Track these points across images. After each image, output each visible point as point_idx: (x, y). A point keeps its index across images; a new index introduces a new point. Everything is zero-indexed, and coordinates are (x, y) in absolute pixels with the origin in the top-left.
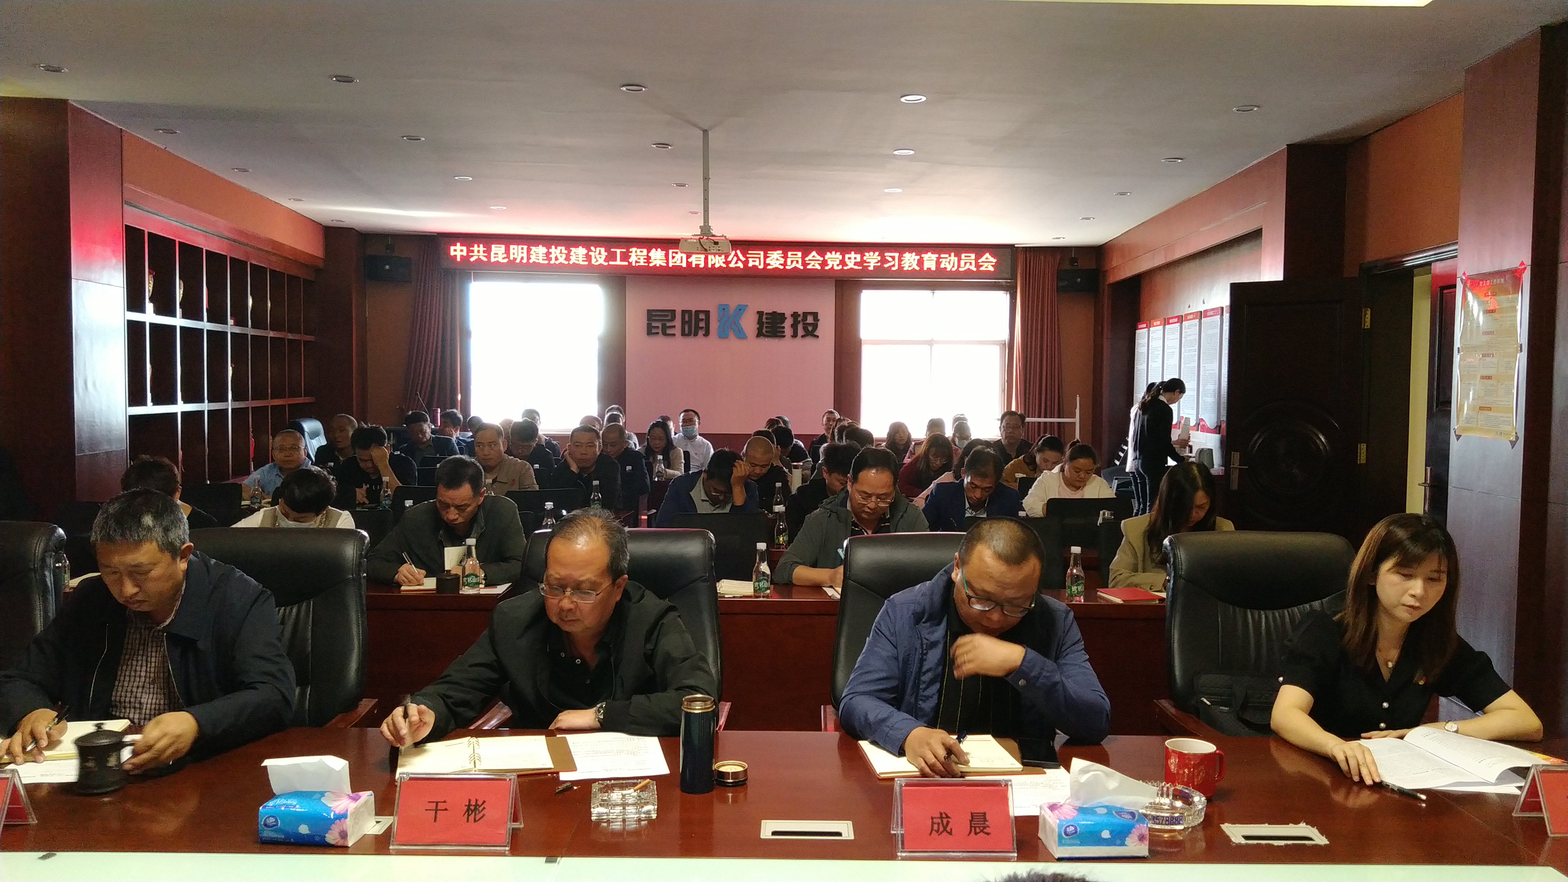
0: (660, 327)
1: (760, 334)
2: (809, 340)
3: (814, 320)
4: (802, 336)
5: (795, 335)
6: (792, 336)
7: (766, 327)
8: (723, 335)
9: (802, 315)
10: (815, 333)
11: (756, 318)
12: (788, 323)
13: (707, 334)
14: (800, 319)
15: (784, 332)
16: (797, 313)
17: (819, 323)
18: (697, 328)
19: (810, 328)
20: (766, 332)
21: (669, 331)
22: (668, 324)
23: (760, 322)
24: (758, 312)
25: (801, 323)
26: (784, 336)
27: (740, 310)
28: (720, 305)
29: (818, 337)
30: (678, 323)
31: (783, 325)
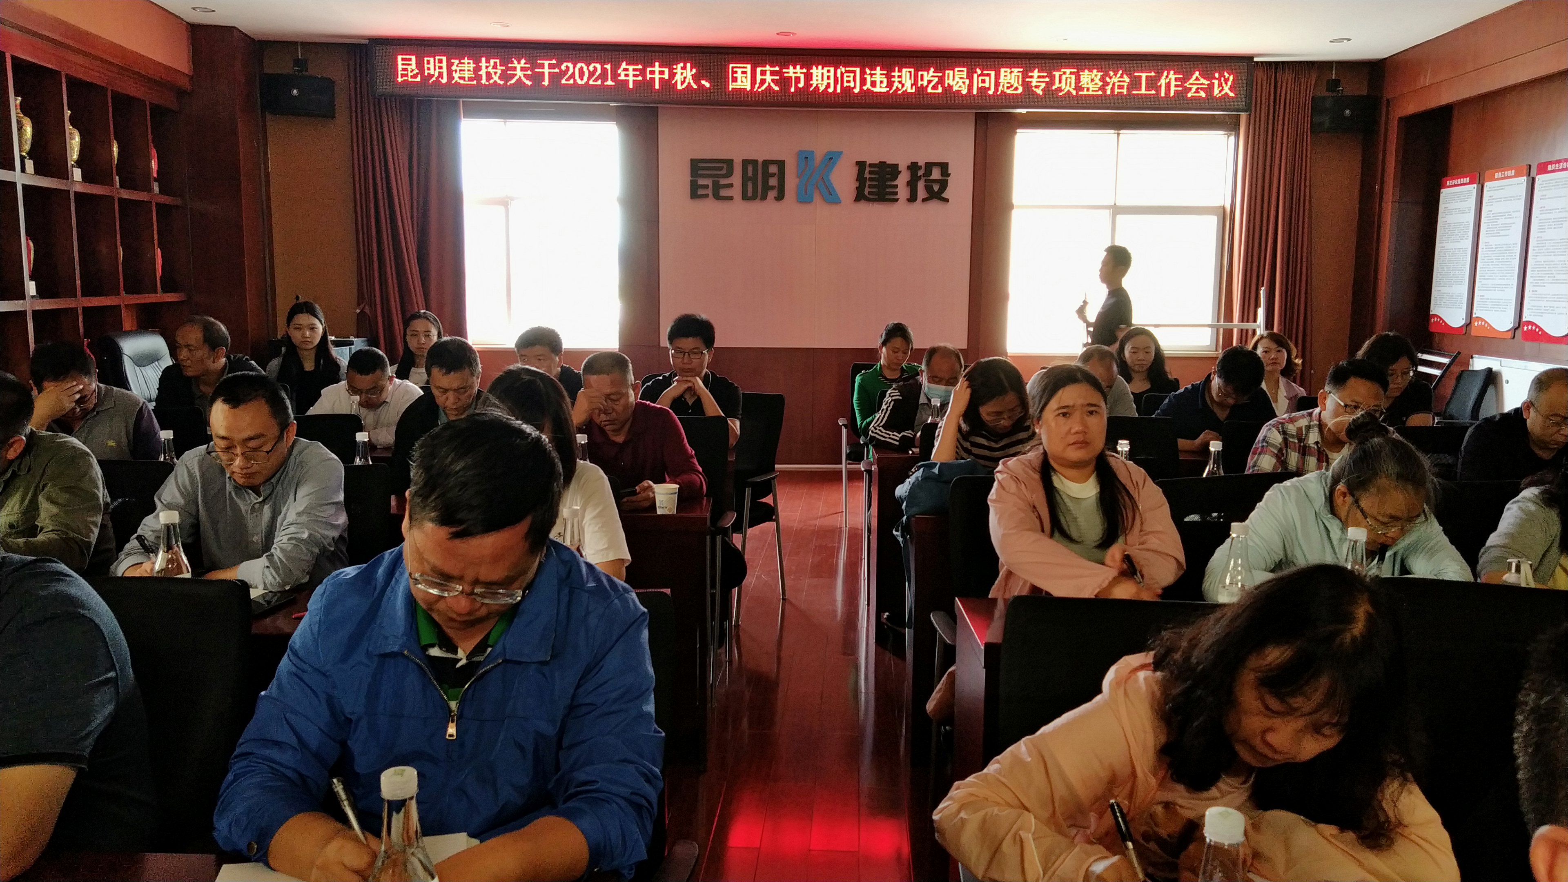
0: (711, 185)
1: (860, 197)
2: (934, 205)
3: (942, 175)
4: (924, 200)
5: (912, 198)
6: (908, 200)
7: (870, 186)
8: (804, 198)
9: (923, 167)
10: (944, 195)
11: (855, 170)
12: (902, 180)
13: (780, 197)
14: (920, 173)
15: (896, 193)
16: (917, 163)
17: (949, 179)
18: (767, 188)
19: (936, 188)
20: (870, 193)
21: (724, 193)
22: (723, 182)
23: (860, 178)
24: (858, 163)
25: (923, 179)
26: (897, 200)
27: (831, 158)
28: (801, 152)
29: (947, 200)
30: (736, 179)
31: (895, 183)
